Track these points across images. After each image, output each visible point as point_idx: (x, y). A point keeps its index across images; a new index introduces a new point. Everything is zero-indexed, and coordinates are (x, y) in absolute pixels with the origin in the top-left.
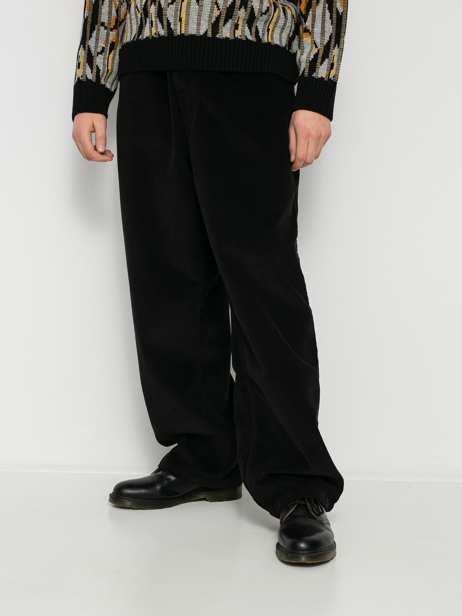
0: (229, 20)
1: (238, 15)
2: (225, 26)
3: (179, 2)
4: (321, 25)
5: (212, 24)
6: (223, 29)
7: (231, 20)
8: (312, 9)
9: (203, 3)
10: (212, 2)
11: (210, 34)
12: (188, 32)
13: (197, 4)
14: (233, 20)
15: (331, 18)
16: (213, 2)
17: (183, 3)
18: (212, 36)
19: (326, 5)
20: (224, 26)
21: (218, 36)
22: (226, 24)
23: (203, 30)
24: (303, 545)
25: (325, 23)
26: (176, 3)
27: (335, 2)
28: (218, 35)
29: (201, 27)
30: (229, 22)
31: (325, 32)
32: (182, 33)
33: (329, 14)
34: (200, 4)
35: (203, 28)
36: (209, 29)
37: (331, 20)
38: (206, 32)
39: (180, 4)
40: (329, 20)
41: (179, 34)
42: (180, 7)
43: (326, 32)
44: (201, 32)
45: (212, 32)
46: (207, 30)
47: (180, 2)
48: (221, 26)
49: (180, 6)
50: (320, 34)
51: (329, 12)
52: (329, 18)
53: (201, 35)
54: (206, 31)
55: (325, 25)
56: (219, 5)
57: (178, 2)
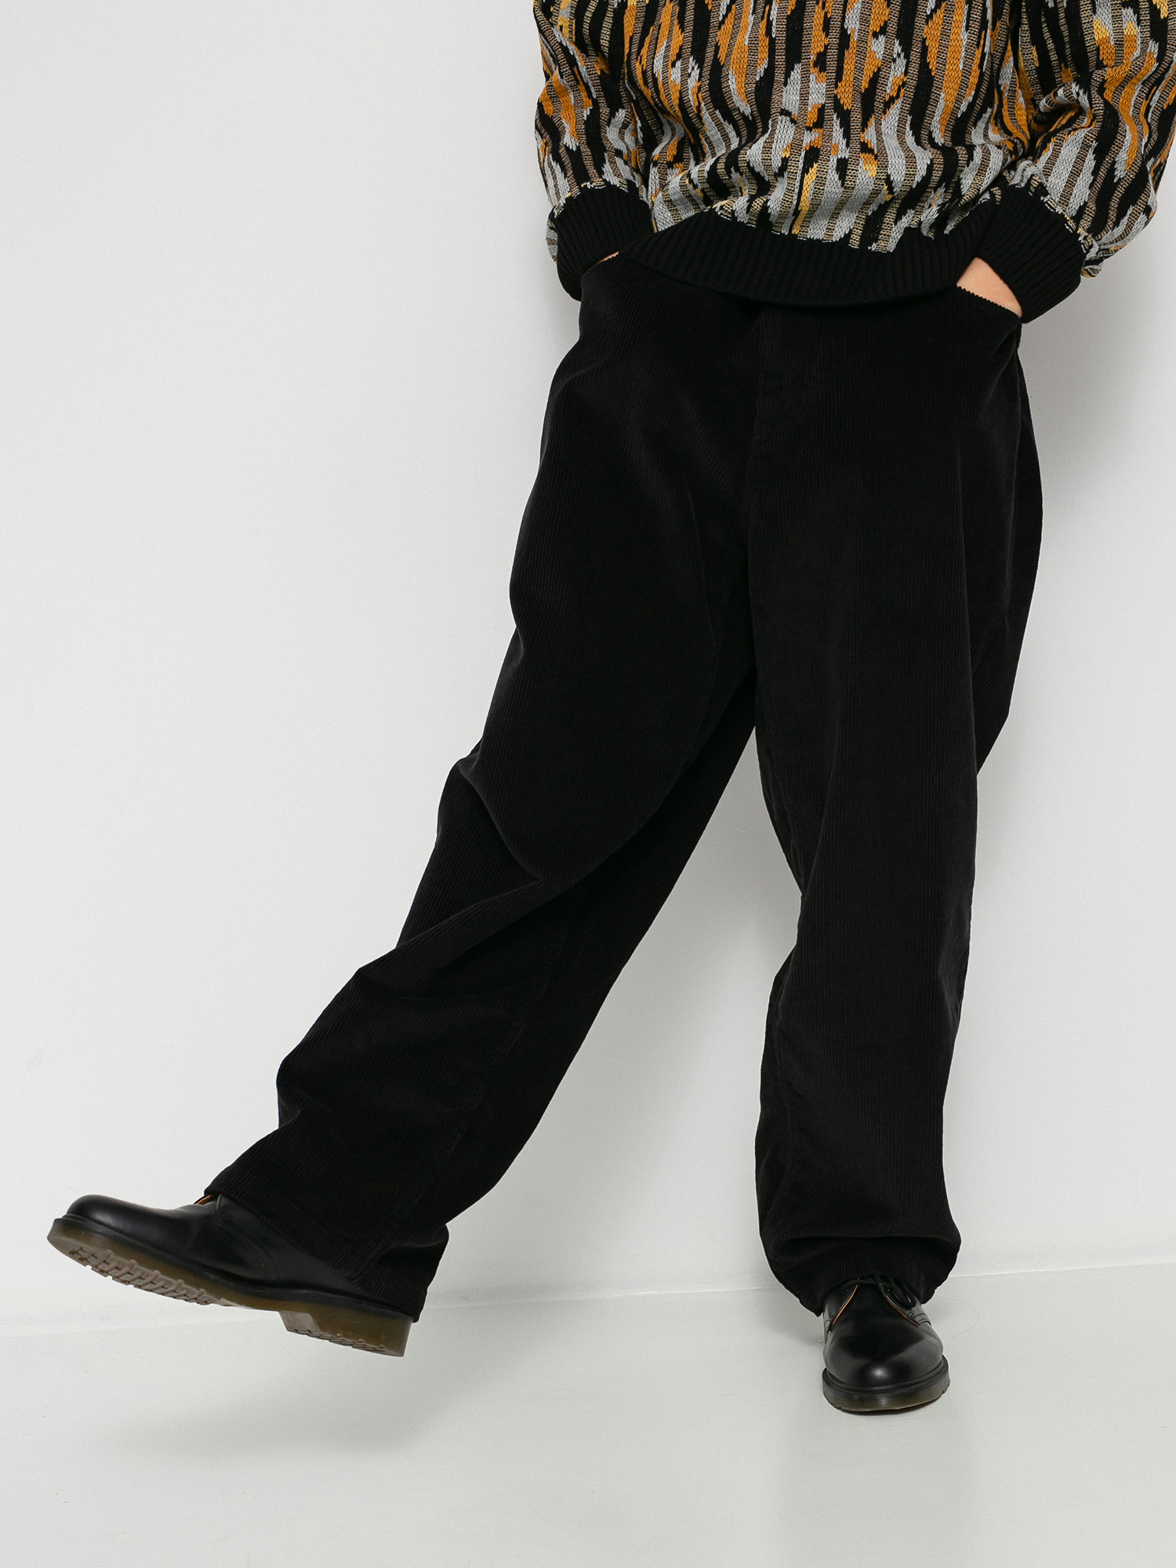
0: (909, 211)
1: (929, 201)
2: (898, 225)
3: (796, 173)
4: (1067, 176)
5: (867, 216)
6: (894, 230)
7: (913, 212)
8: (1057, 139)
9: (854, 182)
10: (876, 179)
11: (855, 242)
12: (807, 232)
13: (840, 183)
14: (916, 211)
15: (1095, 173)
16: (880, 179)
17: (806, 177)
18: (859, 246)
19: (1092, 142)
20: (896, 224)
21: (874, 247)
22: (901, 219)
23: (840, 230)
24: (879, 1373)
25: (1079, 176)
26: (789, 172)
27: (1117, 146)
28: (874, 245)
29: (838, 224)
30: (907, 215)
31: (1071, 194)
32: (793, 232)
33: (1094, 163)
34: (848, 183)
35: (841, 225)
36: (857, 229)
37: (1092, 178)
38: (848, 236)
39: (798, 179)
40: (1090, 174)
41: (786, 233)
42: (797, 184)
43: (1073, 195)
44: (835, 235)
45: (862, 237)
46: (851, 231)
47: (799, 172)
48: (888, 224)
49: (799, 184)
50: (1059, 195)
51: (1095, 159)
52: (1091, 170)
53: (834, 240)
54: (847, 233)
55: (1076, 181)
56: (893, 185)
57: (792, 173)
